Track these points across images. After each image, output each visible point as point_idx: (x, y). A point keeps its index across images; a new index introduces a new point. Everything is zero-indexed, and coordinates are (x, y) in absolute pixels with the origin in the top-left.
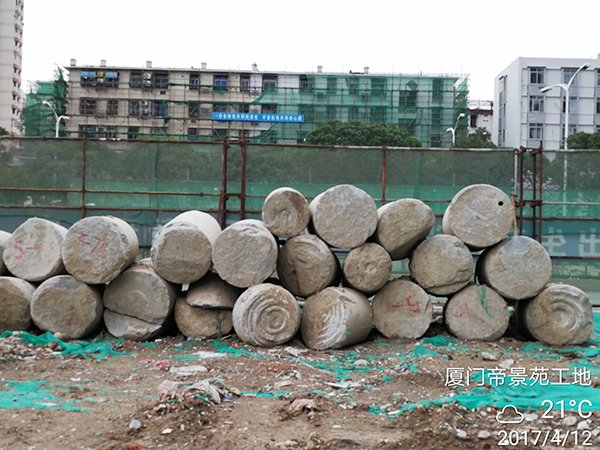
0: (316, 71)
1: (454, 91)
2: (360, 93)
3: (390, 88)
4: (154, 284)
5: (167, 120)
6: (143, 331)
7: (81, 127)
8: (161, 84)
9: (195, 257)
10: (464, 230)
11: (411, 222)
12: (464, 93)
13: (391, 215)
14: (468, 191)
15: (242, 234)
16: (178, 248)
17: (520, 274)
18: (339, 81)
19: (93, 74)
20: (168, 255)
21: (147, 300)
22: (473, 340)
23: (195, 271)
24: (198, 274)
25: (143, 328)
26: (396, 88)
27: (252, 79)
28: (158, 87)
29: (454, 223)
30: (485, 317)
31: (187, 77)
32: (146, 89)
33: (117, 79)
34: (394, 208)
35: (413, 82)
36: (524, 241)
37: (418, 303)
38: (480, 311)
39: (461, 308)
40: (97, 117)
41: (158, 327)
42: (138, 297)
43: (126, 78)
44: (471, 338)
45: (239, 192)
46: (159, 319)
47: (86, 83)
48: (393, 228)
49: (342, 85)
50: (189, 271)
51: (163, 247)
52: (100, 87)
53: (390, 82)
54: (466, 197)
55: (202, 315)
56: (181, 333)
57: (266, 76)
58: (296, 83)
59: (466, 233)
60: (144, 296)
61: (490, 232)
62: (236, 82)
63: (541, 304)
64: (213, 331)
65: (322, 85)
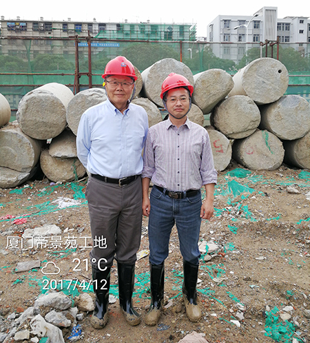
0: (124, 22)
1: (189, 32)
2: (146, 33)
3: (160, 30)
4: (20, 141)
5: (52, 47)
6: (13, 179)
7: (9, 51)
8: (49, 29)
9: (52, 118)
10: (253, 91)
11: (218, 87)
12: (194, 33)
13: (203, 81)
14: (256, 62)
15: (89, 98)
16: (38, 111)
17: (292, 122)
18: (136, 27)
19: (13, 24)
20: (30, 117)
21: (15, 154)
22: (262, 170)
23: (54, 129)
24: (57, 131)
25: (13, 176)
26: (163, 30)
27: (94, 26)
28: (47, 30)
29: (246, 87)
30: (269, 154)
31: (61, 25)
32: (41, 31)
33: (26, 26)
34: (205, 76)
35: (170, 27)
36: (295, 98)
37: (221, 145)
38: (265, 149)
39: (252, 148)
40: (17, 46)
41: (26, 175)
42: (7, 152)
43: (30, 26)
44: (260, 169)
45: (88, 72)
46: (27, 168)
47: (10, 29)
48: (205, 91)
49: (137, 28)
50: (49, 130)
51: (25, 111)
52: (18, 30)
53: (159, 27)
54: (254, 68)
55: (62, 163)
56: (46, 177)
57: (100, 25)
58: (115, 28)
59: (255, 93)
60: (13, 151)
61: (272, 93)
62: (85, 28)
63: (306, 142)
64: (70, 175)
65: (127, 29)
